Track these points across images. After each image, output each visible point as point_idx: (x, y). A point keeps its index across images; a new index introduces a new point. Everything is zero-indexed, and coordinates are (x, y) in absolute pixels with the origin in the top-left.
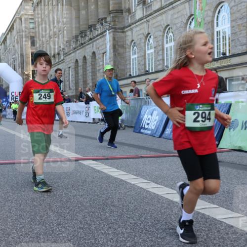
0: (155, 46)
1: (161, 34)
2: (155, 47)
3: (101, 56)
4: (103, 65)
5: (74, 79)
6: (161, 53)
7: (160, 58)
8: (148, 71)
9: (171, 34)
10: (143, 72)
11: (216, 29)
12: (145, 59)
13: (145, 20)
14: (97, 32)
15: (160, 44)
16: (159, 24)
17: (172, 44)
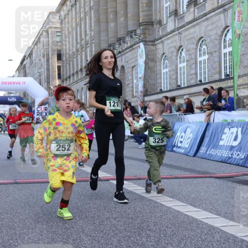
0: (187, 59)
1: (194, 46)
2: (187, 61)
3: (130, 70)
4: (133, 79)
6: (193, 66)
7: (193, 71)
8: (179, 86)
9: (204, 47)
10: (174, 86)
12: (177, 73)
13: (177, 32)
14: (126, 45)
15: (193, 57)
16: (192, 36)
17: (206, 57)
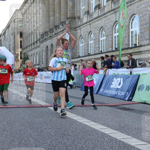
0: (94, 39)
1: (98, 32)
2: (94, 40)
5: (45, 57)
6: (98, 43)
7: (97, 46)
8: (90, 54)
9: (104, 32)
10: (87, 54)
11: (131, 30)
12: (88, 46)
13: (89, 23)
14: (60, 30)
15: (97, 38)
16: (97, 26)
17: (105, 38)
